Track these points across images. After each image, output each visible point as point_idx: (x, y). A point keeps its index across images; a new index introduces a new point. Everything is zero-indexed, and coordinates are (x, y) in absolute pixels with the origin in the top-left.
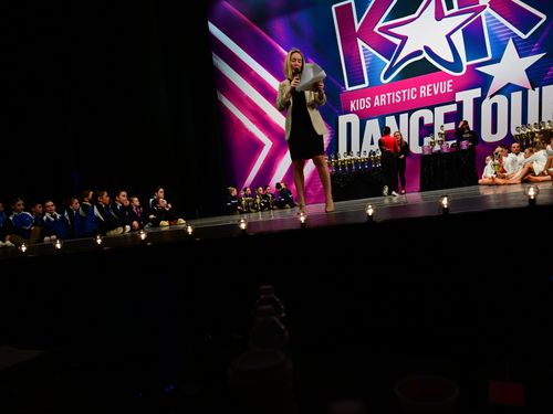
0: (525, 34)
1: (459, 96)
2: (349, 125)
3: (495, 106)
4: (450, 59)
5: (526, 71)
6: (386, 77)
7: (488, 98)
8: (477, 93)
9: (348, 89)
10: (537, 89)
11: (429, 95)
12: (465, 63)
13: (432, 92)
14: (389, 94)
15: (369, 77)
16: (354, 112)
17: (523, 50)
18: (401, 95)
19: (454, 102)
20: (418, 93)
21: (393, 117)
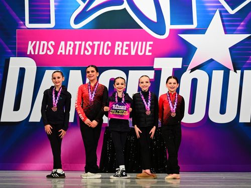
0: (233, 9)
1: (158, 63)
2: (22, 71)
3: (194, 82)
4: (153, 17)
5: (230, 49)
6: (77, 21)
7: (188, 71)
8: (178, 62)
9: (28, 25)
10: (239, 72)
11: (124, 53)
12: (169, 26)
13: (129, 51)
14: (78, 43)
15: (56, 16)
16: (30, 56)
17: (230, 26)
18: (92, 47)
19: (151, 68)
20: (112, 48)
21: (79, 72)
